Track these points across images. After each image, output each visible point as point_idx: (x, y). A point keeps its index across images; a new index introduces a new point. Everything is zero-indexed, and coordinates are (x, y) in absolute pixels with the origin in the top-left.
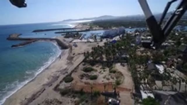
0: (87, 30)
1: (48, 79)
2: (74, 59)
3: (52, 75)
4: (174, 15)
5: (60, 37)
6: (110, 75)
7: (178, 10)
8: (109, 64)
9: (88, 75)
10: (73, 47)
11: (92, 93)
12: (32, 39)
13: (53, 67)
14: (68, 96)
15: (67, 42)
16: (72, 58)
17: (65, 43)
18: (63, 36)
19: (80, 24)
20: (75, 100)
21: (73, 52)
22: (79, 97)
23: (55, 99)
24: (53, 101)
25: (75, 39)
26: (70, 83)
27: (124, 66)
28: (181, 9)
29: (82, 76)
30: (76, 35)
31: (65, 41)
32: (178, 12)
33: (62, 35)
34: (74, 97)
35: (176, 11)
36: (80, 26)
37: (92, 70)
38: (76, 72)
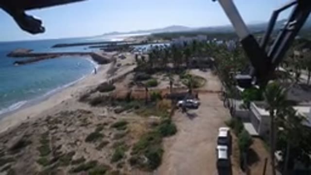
0: (143, 43)
1: (72, 95)
2: (119, 70)
3: (79, 91)
4: (285, 31)
5: (98, 52)
6: (180, 81)
7: (291, 23)
9: (141, 83)
10: (118, 60)
11: (146, 98)
12: (50, 54)
13: (83, 84)
14: (103, 106)
15: (109, 56)
16: (116, 70)
17: (105, 57)
18: (102, 51)
19: (132, 37)
20: (115, 109)
21: (117, 63)
22: (122, 106)
23: (78, 110)
24: (76, 112)
25: (121, 52)
26: (110, 92)
27: (205, 71)
28: (295, 22)
29: (131, 84)
30: (124, 49)
31: (105, 55)
32: (291, 25)
33: (101, 49)
34: (114, 105)
35: (287, 25)
36: (132, 39)
37: (150, 78)
38: (121, 82)
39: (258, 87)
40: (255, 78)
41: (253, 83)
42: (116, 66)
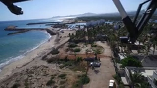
0: (72, 23)
1: (38, 54)
2: (61, 40)
3: (41, 52)
4: (145, 14)
5: (50, 28)
7: (148, 10)
8: (91, 42)
9: (72, 49)
10: (60, 33)
11: (75, 60)
13: (43, 47)
14: (54, 63)
15: (56, 31)
16: (59, 40)
17: (54, 31)
18: (52, 27)
19: (67, 19)
20: (60, 65)
21: (60, 36)
22: (63, 63)
23: (42, 65)
24: (40, 67)
25: (62, 28)
26: (57, 55)
28: (150, 9)
29: (67, 50)
30: (63, 26)
31: (53, 30)
32: (148, 11)
34: (59, 63)
35: (147, 11)
36: (67, 21)
37: (76, 46)
38: (62, 48)
39: (131, 42)
40: (130, 38)
41: (128, 40)
42: (59, 38)
